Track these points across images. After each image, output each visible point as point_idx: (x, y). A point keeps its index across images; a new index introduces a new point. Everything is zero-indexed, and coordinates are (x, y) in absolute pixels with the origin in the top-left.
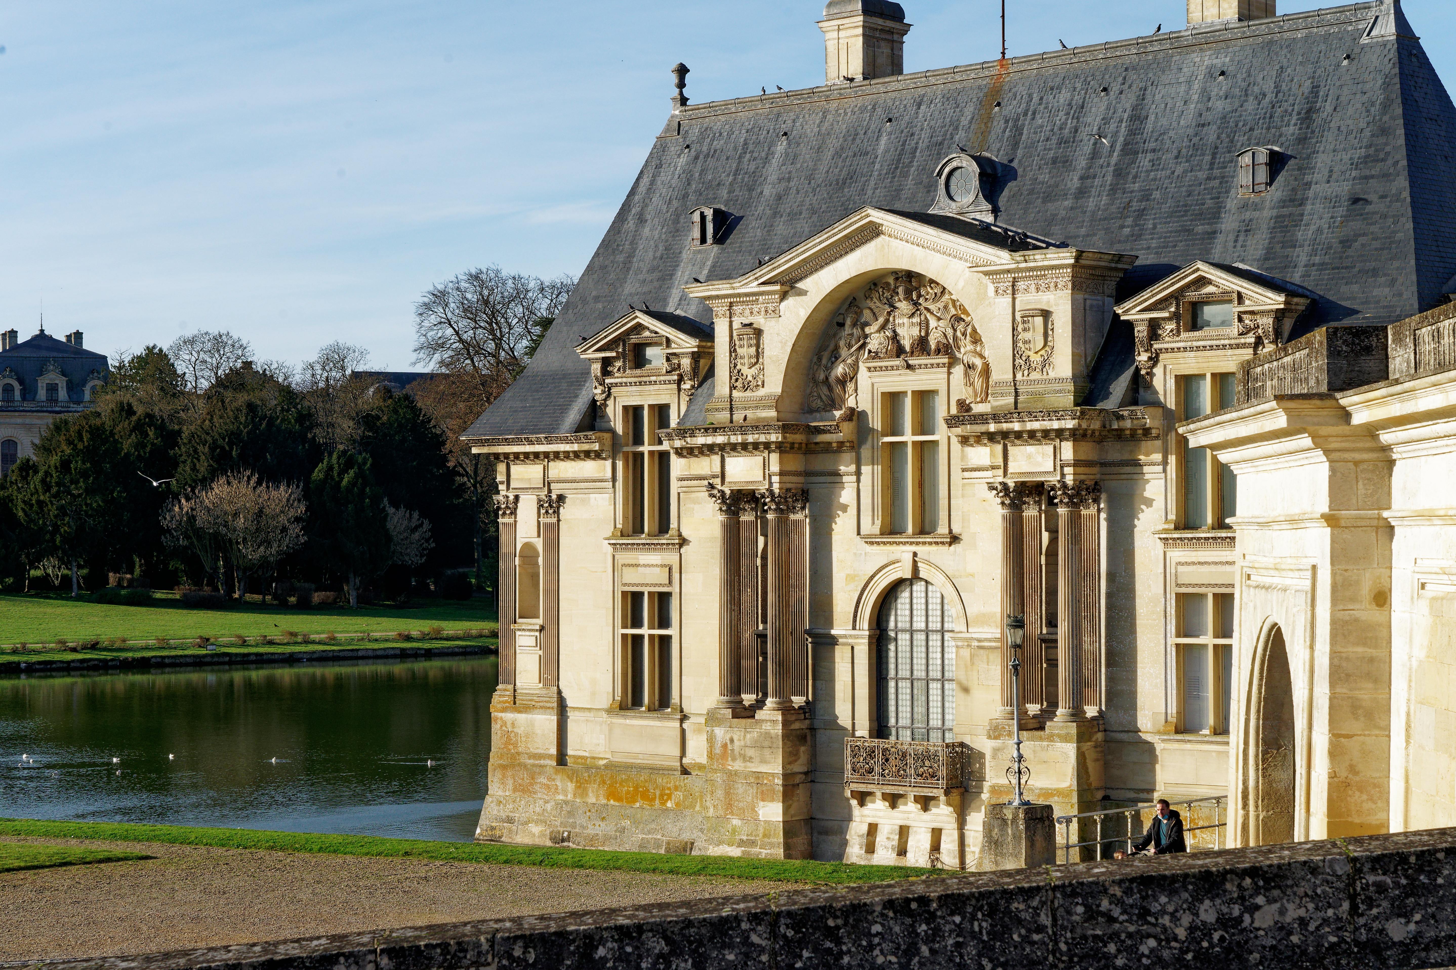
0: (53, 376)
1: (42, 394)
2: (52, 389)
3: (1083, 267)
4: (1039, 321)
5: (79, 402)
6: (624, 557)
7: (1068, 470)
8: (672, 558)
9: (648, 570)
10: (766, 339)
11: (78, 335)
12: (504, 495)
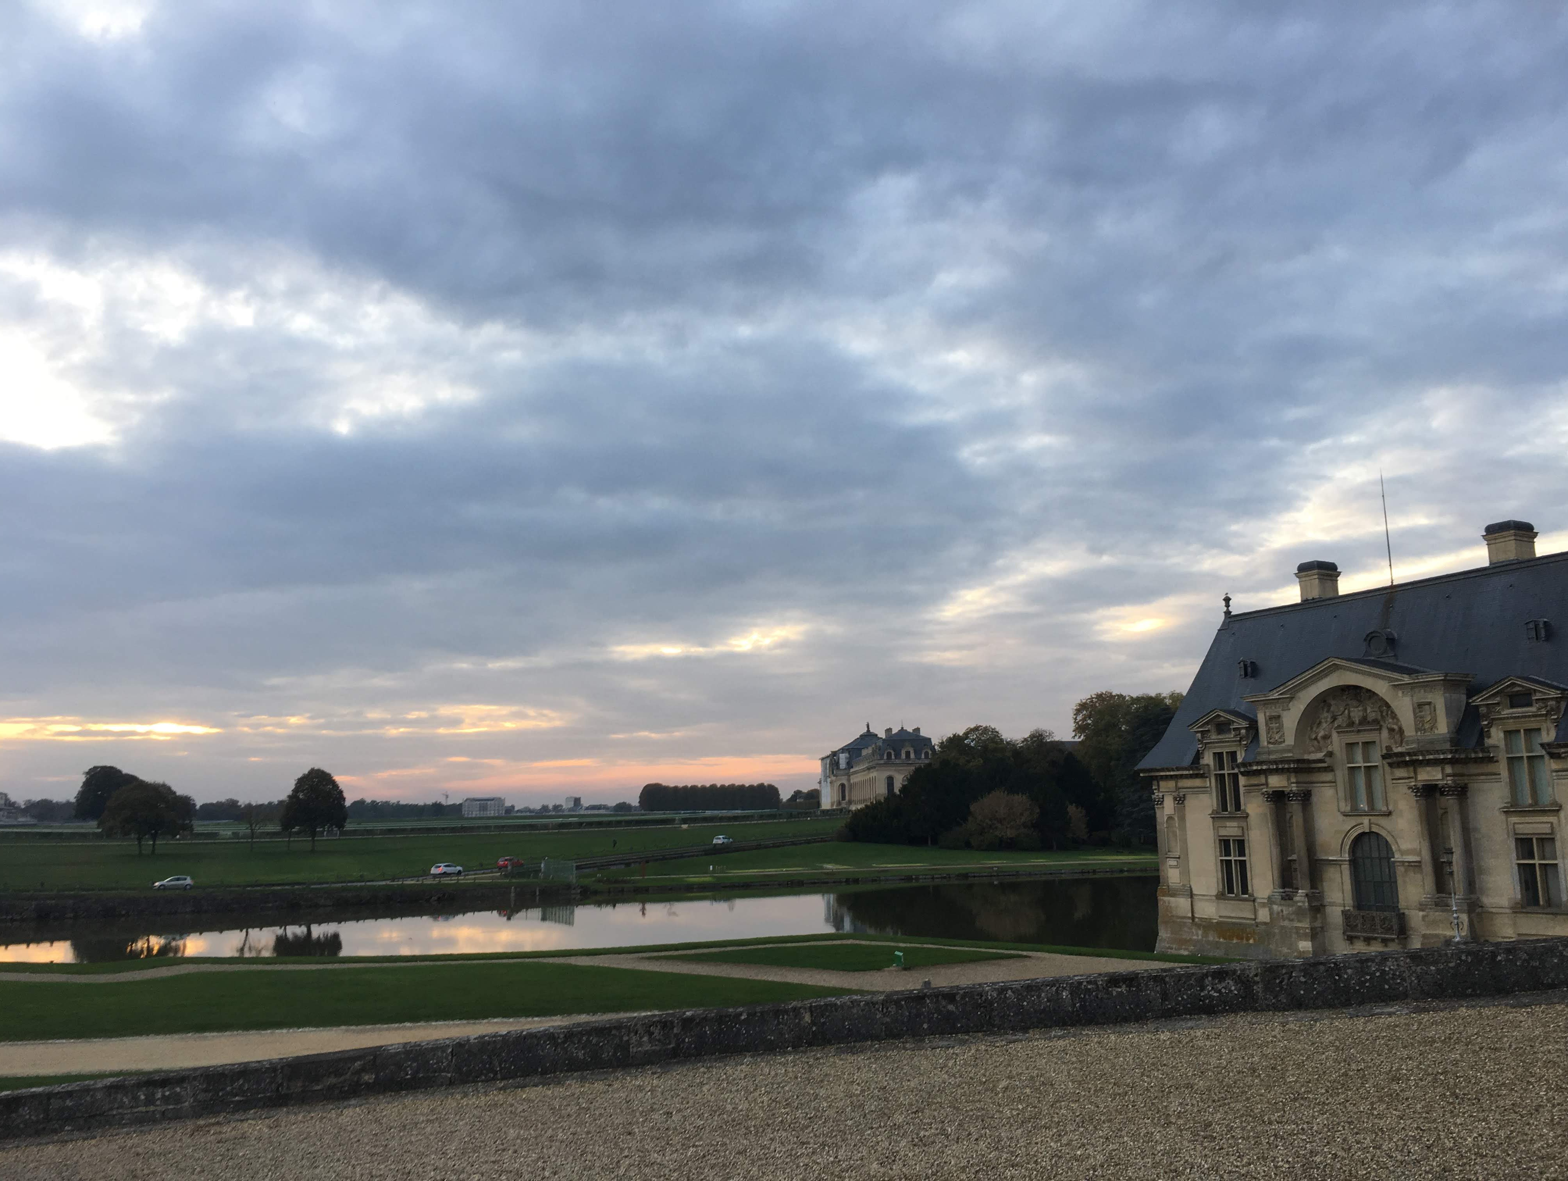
0: (907, 748)
1: (903, 755)
2: (908, 753)
3: (1449, 680)
4: (1428, 708)
5: (920, 759)
6: (1219, 823)
7: (1450, 779)
8: (1243, 823)
9: (1231, 829)
10: (1284, 721)
12: (1157, 795)
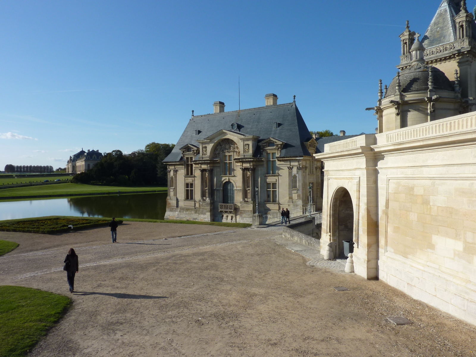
0: (94, 156)
1: (93, 158)
2: (95, 157)
3: (254, 138)
4: (247, 146)
5: (98, 159)
6: (186, 178)
7: (252, 166)
8: (193, 179)
9: (189, 180)
10: (207, 148)
11: (98, 150)
12: (168, 170)
